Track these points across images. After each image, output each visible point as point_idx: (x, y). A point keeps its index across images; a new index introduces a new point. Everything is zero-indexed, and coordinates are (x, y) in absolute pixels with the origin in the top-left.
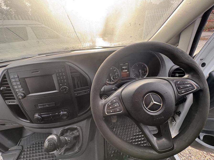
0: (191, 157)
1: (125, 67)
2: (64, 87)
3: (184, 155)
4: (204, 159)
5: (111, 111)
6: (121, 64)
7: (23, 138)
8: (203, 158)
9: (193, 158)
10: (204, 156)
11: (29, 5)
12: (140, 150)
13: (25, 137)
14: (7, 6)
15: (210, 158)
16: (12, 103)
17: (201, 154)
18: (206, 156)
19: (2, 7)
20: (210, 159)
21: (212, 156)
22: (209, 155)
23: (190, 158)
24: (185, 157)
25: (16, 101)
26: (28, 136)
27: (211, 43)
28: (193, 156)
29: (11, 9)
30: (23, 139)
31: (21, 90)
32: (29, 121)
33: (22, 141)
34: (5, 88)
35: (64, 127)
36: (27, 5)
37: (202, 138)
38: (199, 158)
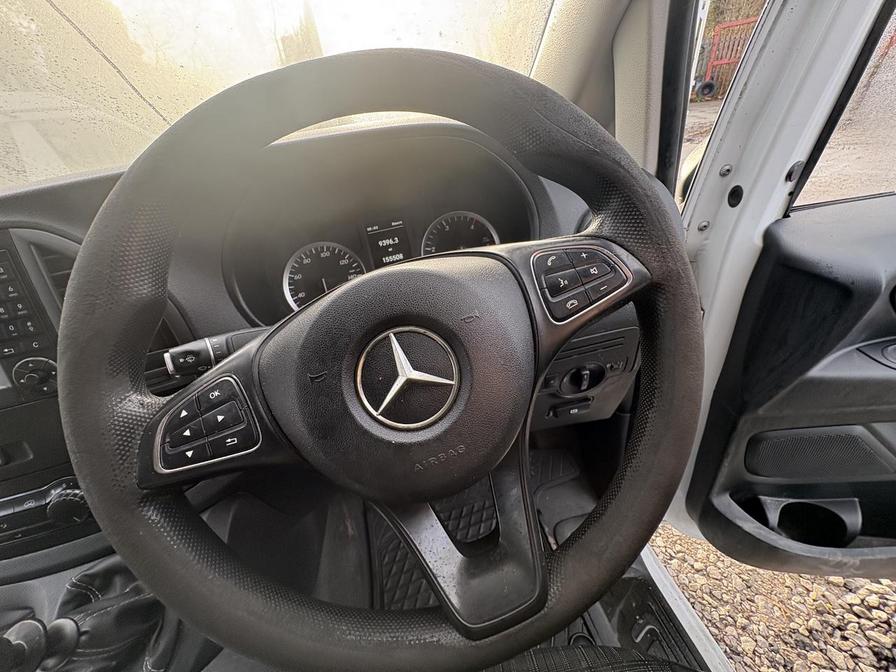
0: (753, 601)
1: (391, 242)
2: (32, 362)
3: (724, 596)
4: (803, 601)
5: (189, 454)
6: (369, 229)
8: (798, 598)
9: (760, 605)
10: (800, 589)
11: (29, 27)
12: (376, 638)
15: (826, 593)
17: (789, 582)
18: (808, 590)
20: (824, 596)
21: (832, 583)
22: (823, 582)
23: (748, 607)
24: (728, 607)
27: (749, 86)
28: (760, 597)
35: (92, 564)
36: (21, 29)
37: (774, 517)
38: (782, 602)
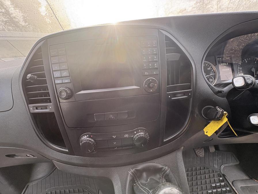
2: (151, 79)
7: (32, 181)
13: (36, 180)
14: (25, 22)
16: (41, 109)
19: (20, 22)
25: (50, 106)
26: (40, 179)
29: (29, 25)
30: (31, 184)
31: (66, 81)
32: (67, 151)
33: (29, 187)
34: (36, 77)
